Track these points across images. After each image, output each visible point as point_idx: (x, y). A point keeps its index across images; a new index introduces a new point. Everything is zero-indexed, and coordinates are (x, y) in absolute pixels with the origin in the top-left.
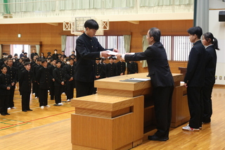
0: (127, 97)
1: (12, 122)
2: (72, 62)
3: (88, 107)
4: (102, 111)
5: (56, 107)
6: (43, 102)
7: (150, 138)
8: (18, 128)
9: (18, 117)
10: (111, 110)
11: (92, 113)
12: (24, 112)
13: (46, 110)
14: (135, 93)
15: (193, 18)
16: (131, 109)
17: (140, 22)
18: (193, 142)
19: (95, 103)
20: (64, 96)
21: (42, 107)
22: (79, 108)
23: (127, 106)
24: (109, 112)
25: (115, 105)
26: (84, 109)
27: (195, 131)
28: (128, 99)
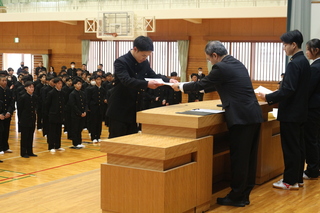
0: (187, 137)
1: (7, 174)
2: (99, 81)
3: (128, 154)
4: (148, 160)
5: (74, 151)
6: (54, 143)
7: (220, 202)
8: (15, 183)
9: (16, 166)
10: (163, 158)
11: (133, 163)
12: (24, 159)
13: (59, 155)
14: (200, 132)
15: (285, 15)
16: (193, 157)
17: (204, 20)
18: (288, 207)
19: (138, 147)
20: (85, 133)
21: (53, 151)
22: (113, 155)
23: (187, 151)
24: (159, 161)
25: (169, 150)
26: (121, 156)
27: (292, 189)
28: (188, 141)
